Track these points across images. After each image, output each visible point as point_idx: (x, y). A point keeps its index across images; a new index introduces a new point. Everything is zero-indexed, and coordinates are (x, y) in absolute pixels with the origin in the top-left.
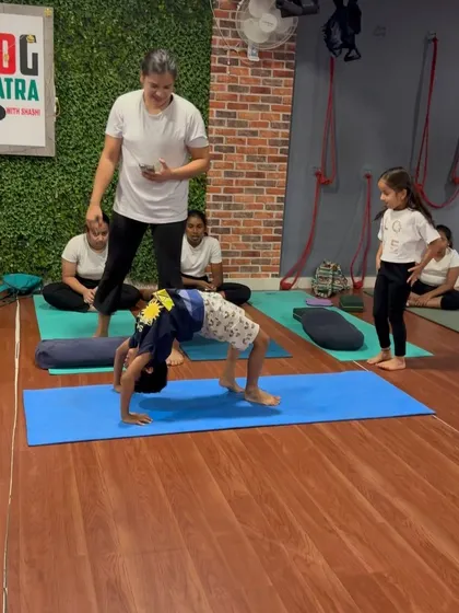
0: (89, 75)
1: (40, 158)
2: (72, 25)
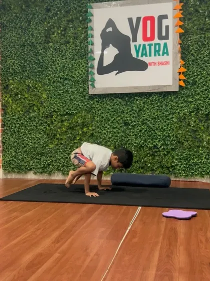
0: (203, 36)
1: (169, 93)
2: (191, 5)
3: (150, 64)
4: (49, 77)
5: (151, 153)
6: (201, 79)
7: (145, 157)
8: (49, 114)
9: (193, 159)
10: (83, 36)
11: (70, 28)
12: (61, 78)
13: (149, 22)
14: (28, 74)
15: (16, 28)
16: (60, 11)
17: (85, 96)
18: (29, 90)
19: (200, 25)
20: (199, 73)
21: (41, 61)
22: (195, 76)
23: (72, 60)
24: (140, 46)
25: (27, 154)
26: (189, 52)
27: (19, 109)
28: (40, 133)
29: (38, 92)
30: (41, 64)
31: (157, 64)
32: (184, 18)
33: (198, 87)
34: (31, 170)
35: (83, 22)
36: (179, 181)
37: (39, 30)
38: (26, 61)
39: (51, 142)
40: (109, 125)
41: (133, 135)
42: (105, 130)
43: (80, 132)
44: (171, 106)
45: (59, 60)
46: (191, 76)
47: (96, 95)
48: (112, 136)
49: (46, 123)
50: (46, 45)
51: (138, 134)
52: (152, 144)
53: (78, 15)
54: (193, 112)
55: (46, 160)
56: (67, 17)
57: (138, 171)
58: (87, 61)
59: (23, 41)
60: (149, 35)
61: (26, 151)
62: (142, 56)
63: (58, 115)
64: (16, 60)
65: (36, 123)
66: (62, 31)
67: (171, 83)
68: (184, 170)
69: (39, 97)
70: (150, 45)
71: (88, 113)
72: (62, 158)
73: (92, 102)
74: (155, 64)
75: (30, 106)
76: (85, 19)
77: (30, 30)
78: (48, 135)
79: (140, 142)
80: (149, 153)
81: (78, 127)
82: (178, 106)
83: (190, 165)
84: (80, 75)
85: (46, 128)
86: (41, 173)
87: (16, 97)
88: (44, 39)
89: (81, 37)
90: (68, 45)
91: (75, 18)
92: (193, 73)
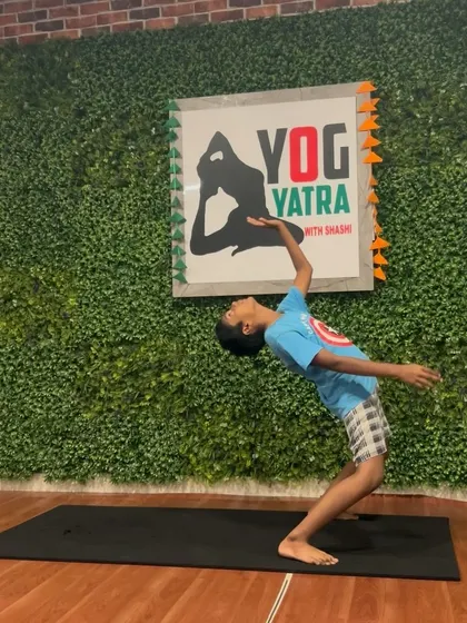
0: (424, 168)
1: (352, 295)
2: (398, 102)
3: (308, 231)
4: (83, 261)
5: (316, 431)
6: (423, 263)
7: (303, 440)
8: (83, 343)
9: (413, 445)
10: (158, 170)
11: (129, 151)
12: (109, 262)
13: (304, 141)
14: (35, 253)
15: (9, 151)
16: (107, 114)
17: (163, 302)
18: (36, 290)
19: (417, 144)
20: (418, 251)
21: (65, 223)
22: (408, 257)
23: (135, 223)
24: (285, 191)
25: (31, 436)
26: (394, 205)
27: (14, 332)
28: (60, 386)
29: (58, 292)
30: (66, 230)
31: (324, 231)
32: (382, 131)
33: (417, 283)
34: (39, 471)
35: (158, 139)
36: (382, 495)
37: (59, 156)
38: (30, 224)
39: (85, 407)
40: (218, 366)
41: (275, 390)
42: (210, 377)
43: (154, 383)
44: (359, 323)
45: (104, 223)
46: (400, 257)
47: (188, 299)
48: (227, 391)
49: (75, 362)
50: (75, 189)
51: (286, 387)
52: (318, 409)
53: (148, 124)
54: (408, 337)
55: (75, 450)
56: (123, 127)
57: (286, 472)
58: (169, 224)
59: (23, 180)
60: (304, 168)
61: (29, 429)
62: (290, 214)
63: (102, 345)
64: (9, 222)
65: (53, 364)
66: (110, 159)
67: (355, 272)
68: (391, 471)
69: (60, 304)
70: (308, 190)
71: (170, 340)
72: (111, 443)
73: (180, 315)
74: (321, 231)
75: (40, 326)
76: (162, 134)
77: (40, 155)
78: (79, 390)
79: (291, 404)
80: (312, 431)
81: (149, 372)
82: (373, 325)
83: (405, 458)
84: (153, 254)
85: (74, 373)
86: (64, 478)
87: (8, 304)
88: (71, 176)
89: (154, 171)
90: (124, 189)
91: (141, 131)
92: (405, 251)
